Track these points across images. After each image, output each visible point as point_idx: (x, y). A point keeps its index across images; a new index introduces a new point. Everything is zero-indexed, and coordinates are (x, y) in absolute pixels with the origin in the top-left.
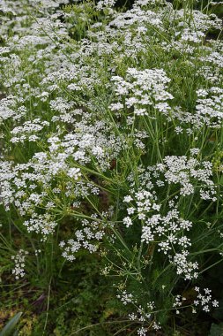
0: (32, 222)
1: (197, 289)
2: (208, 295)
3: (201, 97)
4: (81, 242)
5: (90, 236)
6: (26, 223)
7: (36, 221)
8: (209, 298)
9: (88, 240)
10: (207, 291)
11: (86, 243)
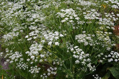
0: (32, 70)
1: (93, 76)
2: (97, 76)
3: (85, 15)
4: (50, 72)
5: (53, 69)
6: (30, 71)
7: (33, 69)
8: (98, 77)
9: (52, 71)
10: (97, 75)
11: (52, 72)
